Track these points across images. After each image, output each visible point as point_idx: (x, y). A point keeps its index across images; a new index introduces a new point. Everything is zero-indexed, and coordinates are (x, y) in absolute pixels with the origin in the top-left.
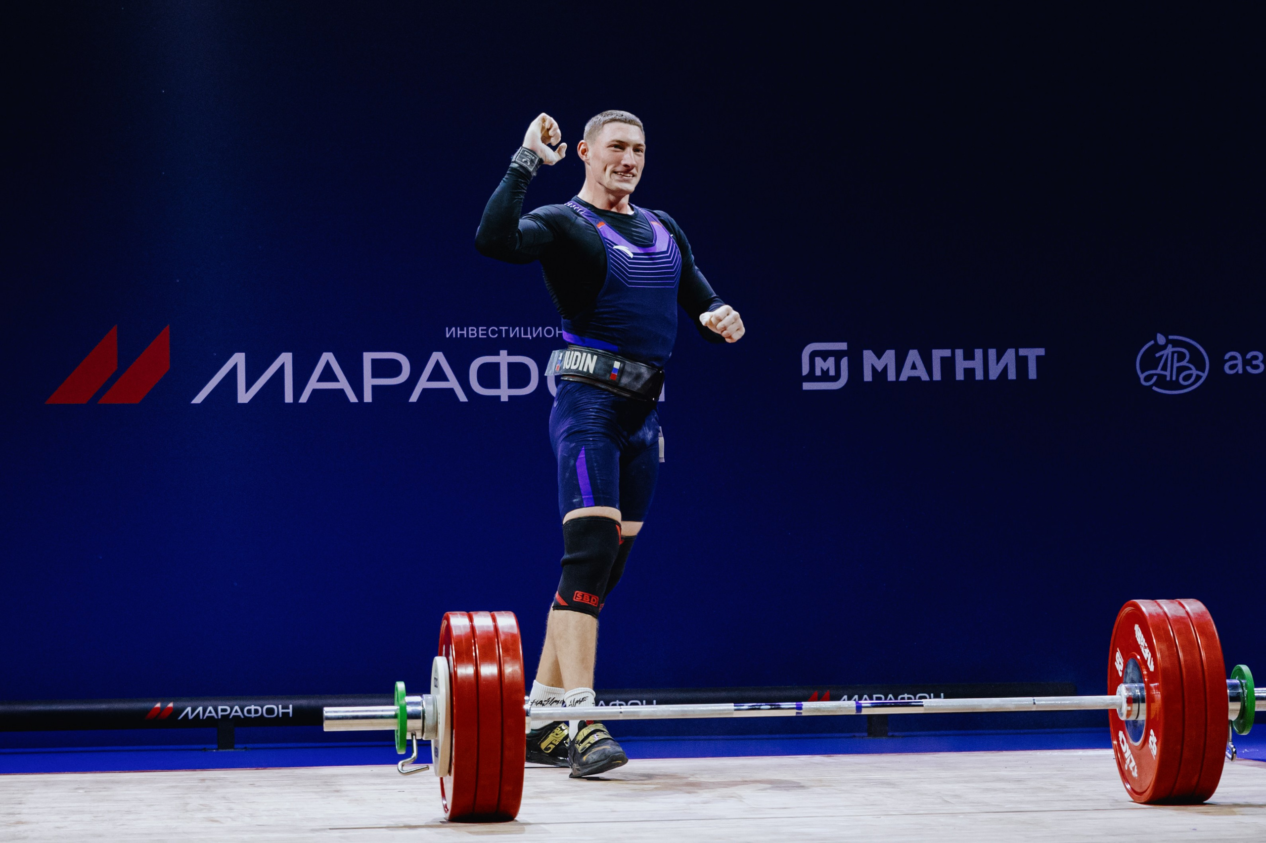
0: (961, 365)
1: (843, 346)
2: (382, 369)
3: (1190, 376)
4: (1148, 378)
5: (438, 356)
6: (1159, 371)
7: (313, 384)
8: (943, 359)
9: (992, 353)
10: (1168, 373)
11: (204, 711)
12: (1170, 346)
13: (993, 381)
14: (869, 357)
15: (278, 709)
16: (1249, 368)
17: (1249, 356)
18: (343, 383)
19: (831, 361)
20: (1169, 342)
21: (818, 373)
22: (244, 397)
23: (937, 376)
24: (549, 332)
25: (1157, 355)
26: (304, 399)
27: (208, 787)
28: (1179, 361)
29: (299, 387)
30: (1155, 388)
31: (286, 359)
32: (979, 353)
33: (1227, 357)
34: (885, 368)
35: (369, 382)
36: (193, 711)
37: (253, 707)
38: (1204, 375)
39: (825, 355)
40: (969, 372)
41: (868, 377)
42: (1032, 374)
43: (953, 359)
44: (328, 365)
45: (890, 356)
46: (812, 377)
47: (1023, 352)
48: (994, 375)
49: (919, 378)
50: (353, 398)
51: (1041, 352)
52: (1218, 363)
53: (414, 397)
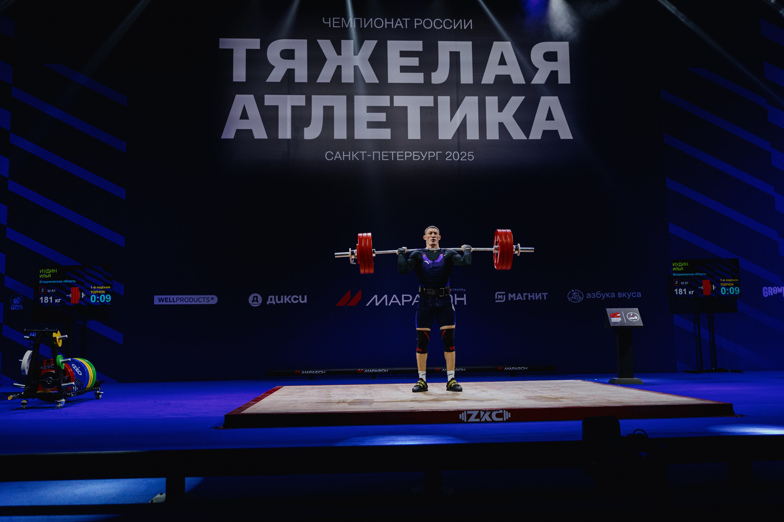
0: (530, 296)
1: (504, 293)
2: (406, 298)
3: (579, 299)
4: (570, 299)
6: (573, 298)
7: (392, 301)
8: (526, 295)
9: (536, 294)
10: (575, 298)
11: (369, 371)
13: (536, 300)
14: (510, 295)
15: (385, 370)
16: (592, 297)
17: (592, 294)
18: (398, 301)
19: (502, 296)
20: (575, 291)
21: (499, 298)
22: (377, 304)
23: (524, 299)
25: (572, 294)
26: (390, 305)
27: (371, 388)
28: (577, 295)
29: (388, 303)
30: (572, 301)
31: (386, 296)
32: (533, 294)
33: (587, 294)
34: (513, 297)
35: (403, 301)
36: (367, 371)
37: (379, 370)
38: (582, 298)
39: (500, 295)
40: (531, 298)
41: (510, 299)
42: (545, 298)
43: (528, 295)
44: (395, 297)
45: (514, 295)
46: (497, 299)
47: (543, 294)
48: (537, 298)
49: (520, 299)
50: (400, 304)
51: (547, 294)
52: (585, 296)
53: (413, 304)
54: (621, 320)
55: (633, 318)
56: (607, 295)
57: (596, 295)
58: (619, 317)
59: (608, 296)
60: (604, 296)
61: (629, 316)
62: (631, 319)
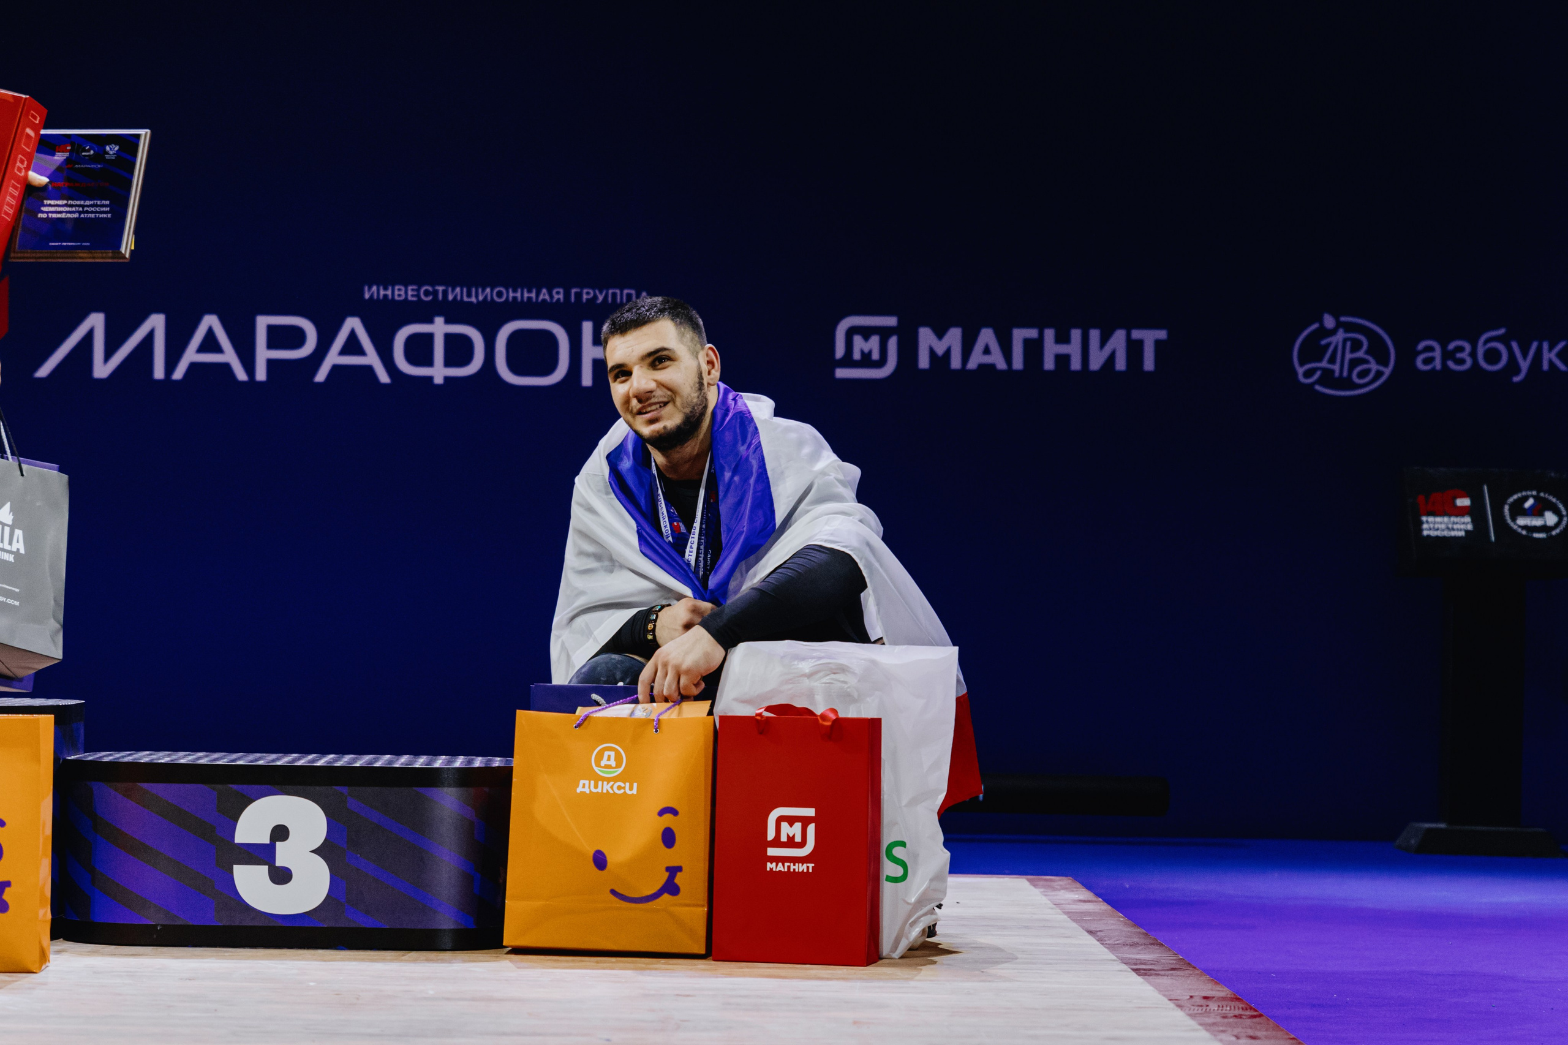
0: (1051, 349)
1: (891, 321)
2: (280, 337)
3: (1367, 372)
4: (1308, 374)
5: (353, 324)
6: (1324, 364)
7: (191, 355)
8: (1027, 342)
9: (1095, 335)
10: (1336, 368)
12: (1341, 331)
13: (1094, 372)
14: (926, 337)
16: (1451, 364)
17: (1451, 346)
18: (229, 356)
19: (875, 340)
21: (857, 356)
22: (102, 370)
23: (1018, 364)
24: (500, 294)
25: (1324, 342)
26: (178, 374)
28: (1353, 351)
29: (172, 359)
30: (1318, 387)
31: (156, 322)
32: (1076, 334)
33: (1421, 346)
34: (948, 352)
35: (263, 354)
38: (1387, 371)
39: (867, 332)
40: (1063, 360)
41: (924, 362)
42: (1149, 364)
43: (1041, 339)
44: (210, 332)
46: (848, 361)
47: (1136, 334)
48: (1095, 364)
49: (992, 367)
50: (241, 375)
51: (1162, 334)
52: (1407, 355)
53: (321, 376)
54: (1470, 527)
55: (1537, 522)
56: (1550, 356)
57: (1473, 354)
58: (1461, 512)
59: (1551, 362)
60: (1525, 356)
61: (1518, 510)
62: (1525, 527)
